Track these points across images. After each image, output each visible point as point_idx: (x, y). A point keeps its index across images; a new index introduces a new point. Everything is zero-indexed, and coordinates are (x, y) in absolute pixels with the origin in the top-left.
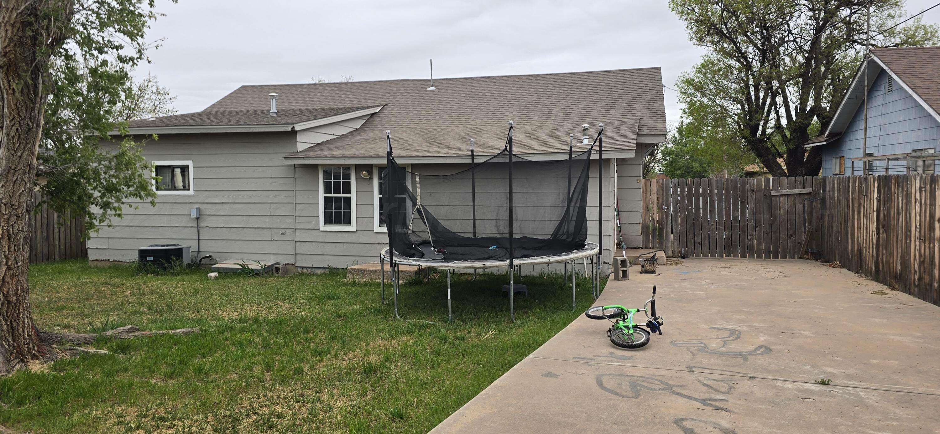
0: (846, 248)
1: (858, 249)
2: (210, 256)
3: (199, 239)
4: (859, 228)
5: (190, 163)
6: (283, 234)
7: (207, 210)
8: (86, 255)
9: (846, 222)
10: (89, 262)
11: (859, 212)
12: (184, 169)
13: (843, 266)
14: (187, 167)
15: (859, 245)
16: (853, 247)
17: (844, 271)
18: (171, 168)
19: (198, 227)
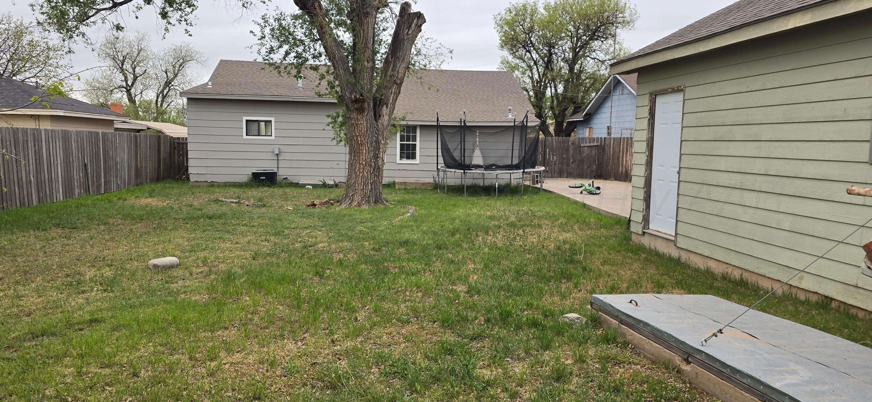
0: (618, 171)
1: (625, 171)
2: (287, 178)
3: (278, 167)
4: (626, 161)
5: (273, 119)
6: (338, 164)
7: (284, 149)
8: (188, 179)
9: (618, 159)
10: (190, 183)
11: (626, 154)
12: (269, 122)
13: (616, 179)
14: (270, 121)
15: (626, 169)
16: (622, 170)
17: (617, 181)
18: (258, 121)
19: (278, 160)
